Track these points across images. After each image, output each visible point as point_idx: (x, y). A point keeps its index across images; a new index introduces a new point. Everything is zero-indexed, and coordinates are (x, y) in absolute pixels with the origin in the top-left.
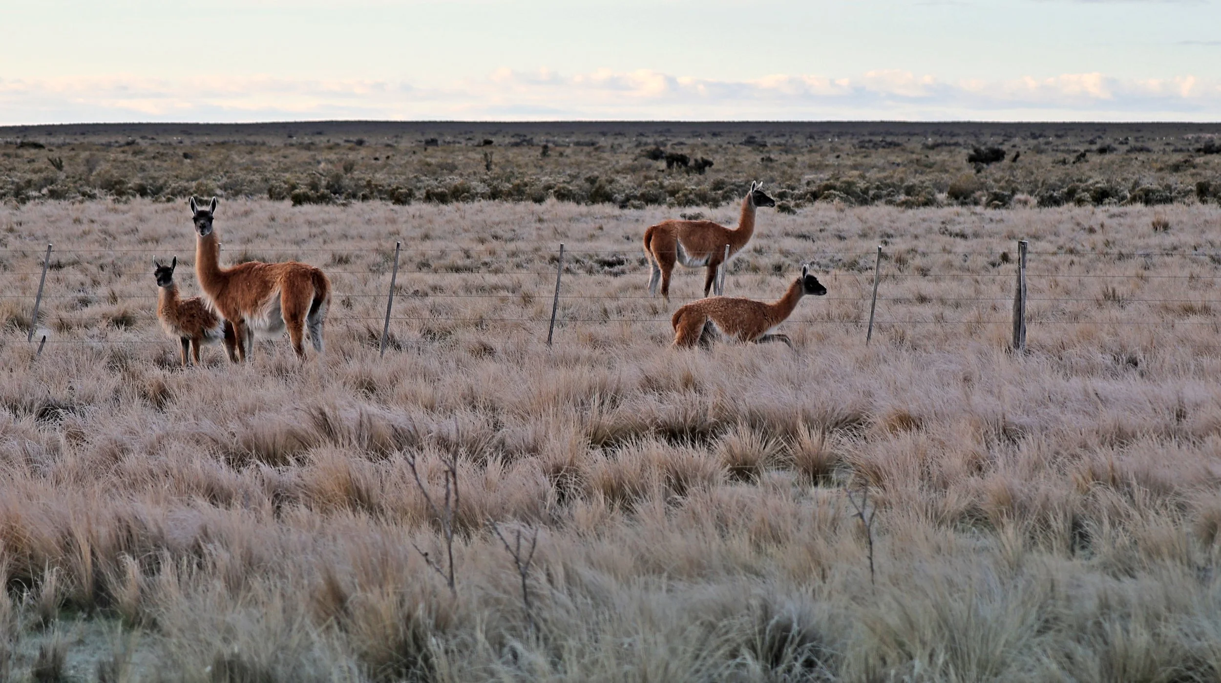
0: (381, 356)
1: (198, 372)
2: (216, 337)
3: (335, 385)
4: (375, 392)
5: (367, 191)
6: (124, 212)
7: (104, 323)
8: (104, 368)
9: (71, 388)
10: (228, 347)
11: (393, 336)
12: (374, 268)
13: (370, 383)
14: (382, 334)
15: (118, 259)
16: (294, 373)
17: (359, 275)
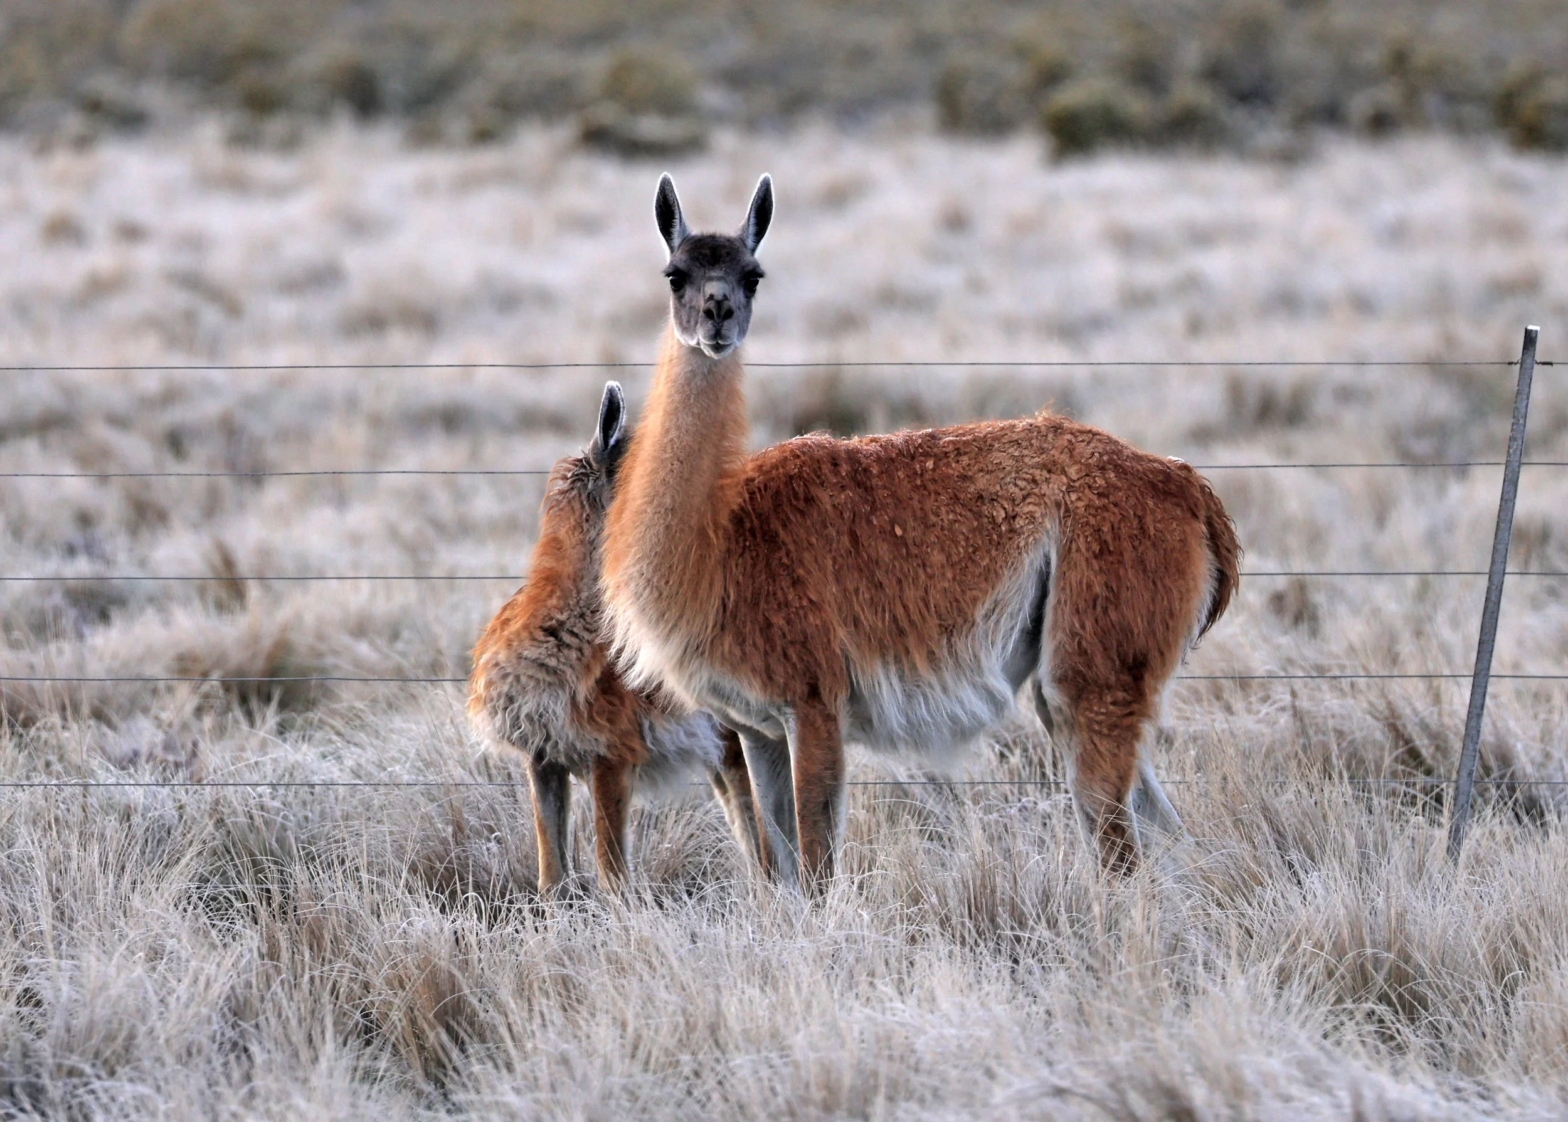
0: (1453, 850)
1: (612, 922)
2: (686, 755)
3: (1238, 984)
4: (1425, 1018)
5: (1388, 95)
6: (278, 192)
7: (185, 698)
8: (182, 902)
9: (29, 997)
10: (745, 808)
11: (1505, 759)
12: (1422, 447)
13: (1398, 977)
14: (1457, 746)
15: (250, 403)
16: (1053, 924)
17: (1352, 480)
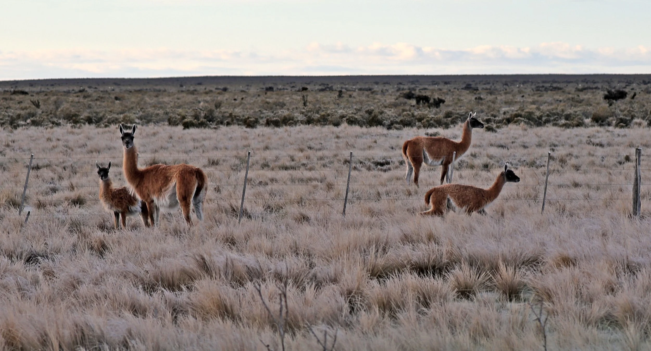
0: (239, 223)
1: (125, 233)
2: (136, 211)
3: (210, 241)
4: (236, 245)
5: (229, 120)
6: (78, 134)
7: (66, 203)
8: (66, 231)
9: (46, 244)
10: (143, 218)
11: (246, 210)
12: (234, 168)
13: (232, 240)
14: (240, 208)
15: (75, 163)
16: (185, 233)
17: (225, 172)
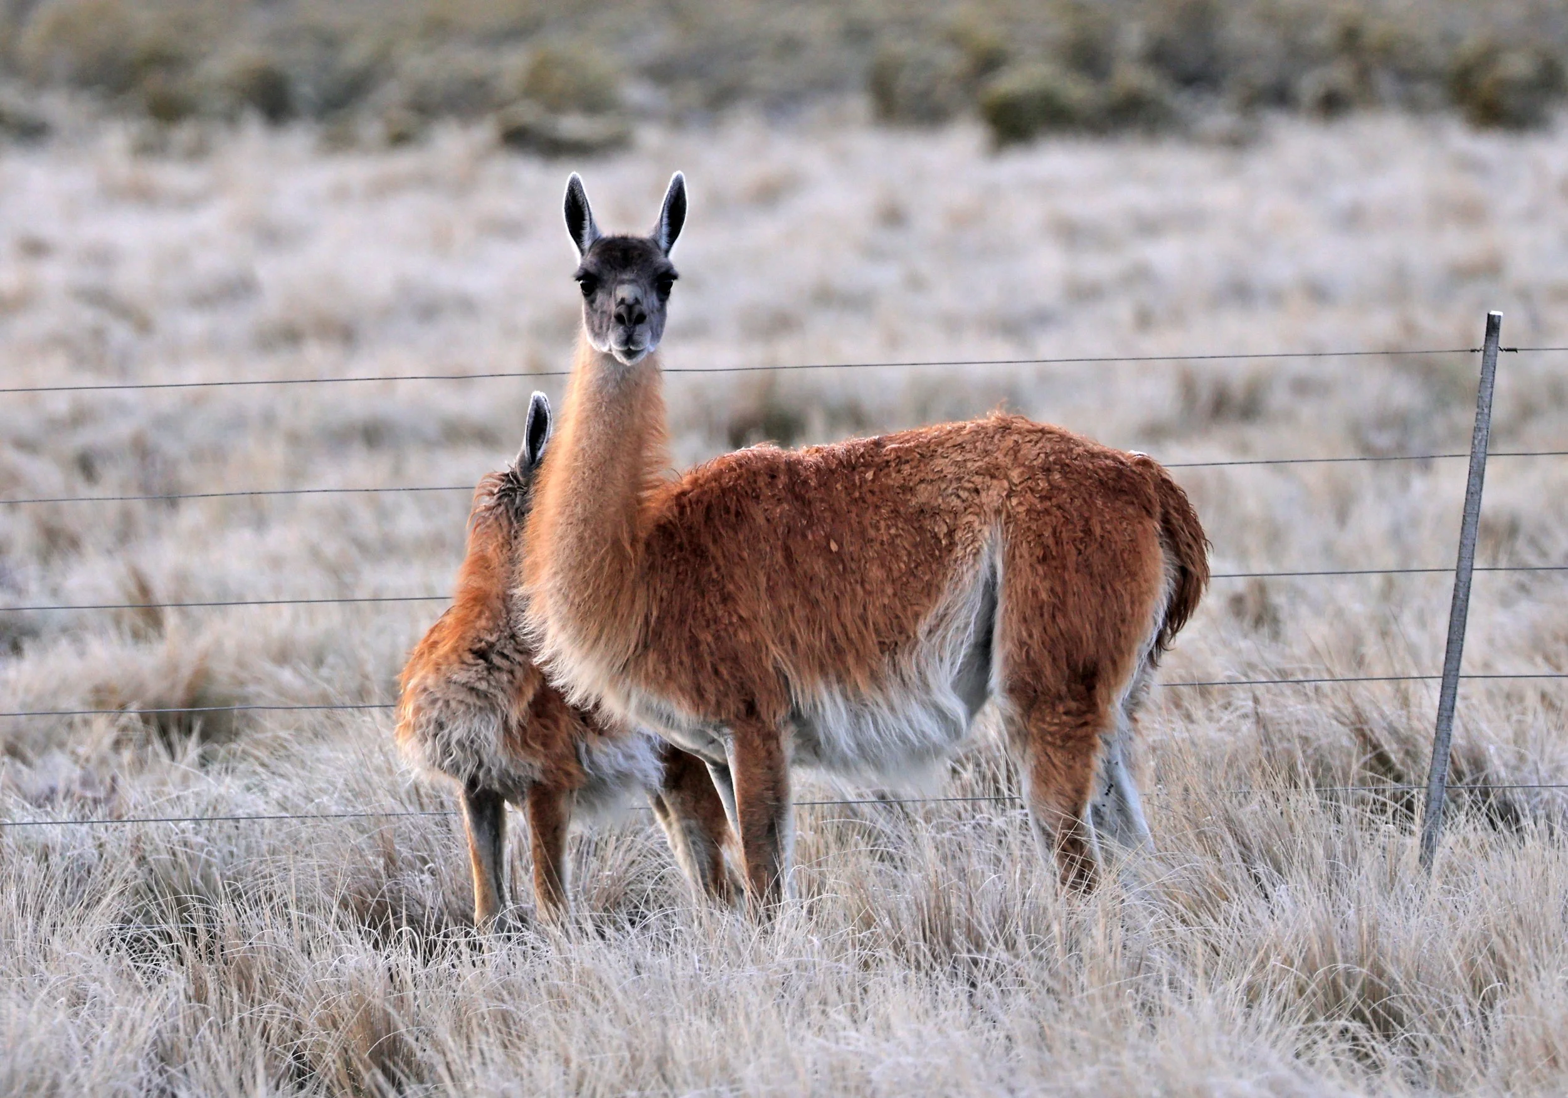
0: (1425, 860)
1: (553, 954)
2: (624, 778)
3: (1206, 1003)
4: (1401, 1033)
5: (1339, 74)
6: (187, 202)
7: (103, 730)
8: (105, 943)
10: (688, 832)
11: (1478, 763)
12: (1383, 440)
13: (1372, 992)
14: (1428, 750)
15: (164, 422)
16: (1011, 945)
17: (1312, 475)
